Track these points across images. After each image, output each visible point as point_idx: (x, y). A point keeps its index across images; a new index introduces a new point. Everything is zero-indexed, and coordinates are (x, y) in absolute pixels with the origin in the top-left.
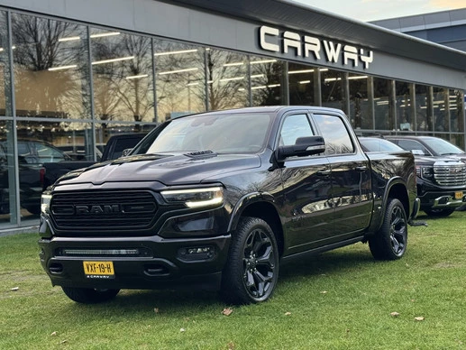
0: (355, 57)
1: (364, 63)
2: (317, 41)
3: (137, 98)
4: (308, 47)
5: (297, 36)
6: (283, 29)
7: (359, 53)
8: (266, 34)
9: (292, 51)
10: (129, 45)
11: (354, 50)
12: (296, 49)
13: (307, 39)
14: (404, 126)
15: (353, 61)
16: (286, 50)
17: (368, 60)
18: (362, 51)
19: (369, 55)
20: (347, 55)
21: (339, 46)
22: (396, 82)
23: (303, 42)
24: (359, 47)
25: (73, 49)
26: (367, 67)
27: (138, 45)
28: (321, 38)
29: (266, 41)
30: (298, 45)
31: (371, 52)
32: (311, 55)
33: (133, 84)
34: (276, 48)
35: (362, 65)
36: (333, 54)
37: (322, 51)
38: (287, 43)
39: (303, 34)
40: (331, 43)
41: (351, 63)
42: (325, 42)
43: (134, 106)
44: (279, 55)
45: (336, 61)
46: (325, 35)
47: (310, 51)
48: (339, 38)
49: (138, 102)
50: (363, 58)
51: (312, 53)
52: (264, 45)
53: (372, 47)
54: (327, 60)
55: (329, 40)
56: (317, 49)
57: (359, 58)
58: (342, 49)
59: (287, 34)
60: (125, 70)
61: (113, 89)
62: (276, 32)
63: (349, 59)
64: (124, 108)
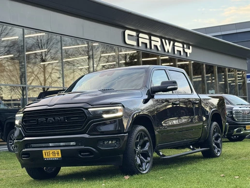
0: (181, 50)
1: (187, 53)
2: (158, 39)
3: (45, 77)
4: (153, 43)
5: (147, 37)
6: (138, 32)
7: (183, 47)
8: (128, 35)
9: (144, 46)
10: (40, 45)
11: (181, 45)
12: (146, 44)
13: (153, 38)
14: (210, 91)
15: (180, 52)
16: (140, 45)
17: (189, 51)
18: (185, 46)
19: (189, 49)
20: (176, 48)
21: (172, 42)
22: (206, 65)
23: (150, 40)
24: (183, 43)
25: (6, 47)
26: (188, 55)
27: (46, 45)
28: (161, 38)
29: (129, 39)
30: (147, 42)
31: (191, 47)
32: (155, 48)
33: (42, 69)
34: (135, 43)
35: (185, 54)
36: (168, 47)
37: (162, 46)
38: (141, 40)
39: (150, 35)
40: (167, 41)
41: (179, 53)
42: (163, 40)
43: (43, 83)
44: (137, 48)
45: (170, 51)
46: (163, 36)
47: (154, 45)
48: (172, 38)
49: (45, 80)
50: (186, 50)
51: (156, 46)
52: (128, 41)
53: (191, 43)
54: (165, 51)
55: (165, 39)
56: (159, 44)
57: (184, 50)
58: (174, 45)
59: (141, 35)
60: (38, 60)
61: (30, 72)
62: (134, 33)
63: (177, 51)
64: (37, 84)
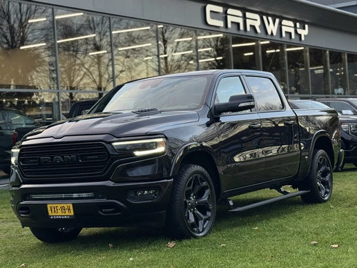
0: (292, 30)
1: (300, 35)
2: (257, 17)
3: (100, 72)
4: (249, 22)
5: (239, 13)
6: (226, 7)
7: (295, 26)
8: (211, 11)
9: (235, 26)
10: (92, 26)
11: (291, 24)
12: (238, 24)
13: (248, 15)
14: (336, 91)
15: (290, 34)
16: (229, 25)
17: (304, 33)
18: (298, 25)
19: (304, 29)
20: (284, 29)
21: (277, 20)
22: (330, 52)
23: (245, 18)
24: (295, 21)
25: (42, 29)
26: (303, 39)
27: (100, 25)
28: (261, 14)
29: (212, 18)
30: (240, 21)
31: (306, 26)
32: (253, 30)
33: (96, 60)
34: (220, 24)
35: (298, 37)
36: (272, 28)
37: (262, 26)
38: (230, 19)
39: (244, 10)
40: (270, 18)
41: (288, 35)
42: (265, 18)
43: (97, 79)
44: (224, 30)
45: (275, 34)
46: (264, 11)
47: (251, 26)
48: (277, 14)
49: (100, 76)
50: (300, 31)
51: (253, 27)
52: (210, 21)
53: (307, 21)
54: (267, 33)
55: (268, 15)
56: (257, 24)
57: (296, 31)
58: (280, 24)
59: (230, 11)
60: (89, 47)
61: (78, 65)
62: (220, 9)
63: (286, 32)
64: (88, 81)
